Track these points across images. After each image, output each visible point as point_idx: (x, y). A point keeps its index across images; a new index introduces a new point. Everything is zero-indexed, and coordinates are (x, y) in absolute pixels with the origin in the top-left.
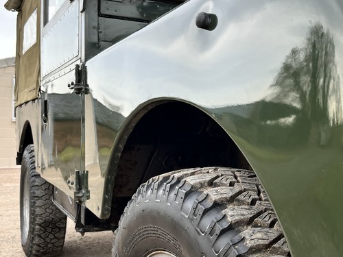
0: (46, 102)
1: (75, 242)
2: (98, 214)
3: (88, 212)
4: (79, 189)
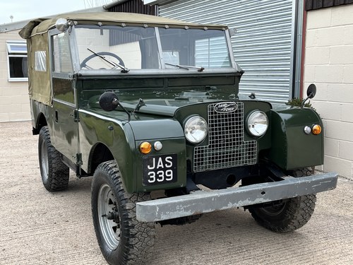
0: (56, 112)
1: (74, 181)
2: (86, 172)
3: (82, 170)
4: (78, 161)
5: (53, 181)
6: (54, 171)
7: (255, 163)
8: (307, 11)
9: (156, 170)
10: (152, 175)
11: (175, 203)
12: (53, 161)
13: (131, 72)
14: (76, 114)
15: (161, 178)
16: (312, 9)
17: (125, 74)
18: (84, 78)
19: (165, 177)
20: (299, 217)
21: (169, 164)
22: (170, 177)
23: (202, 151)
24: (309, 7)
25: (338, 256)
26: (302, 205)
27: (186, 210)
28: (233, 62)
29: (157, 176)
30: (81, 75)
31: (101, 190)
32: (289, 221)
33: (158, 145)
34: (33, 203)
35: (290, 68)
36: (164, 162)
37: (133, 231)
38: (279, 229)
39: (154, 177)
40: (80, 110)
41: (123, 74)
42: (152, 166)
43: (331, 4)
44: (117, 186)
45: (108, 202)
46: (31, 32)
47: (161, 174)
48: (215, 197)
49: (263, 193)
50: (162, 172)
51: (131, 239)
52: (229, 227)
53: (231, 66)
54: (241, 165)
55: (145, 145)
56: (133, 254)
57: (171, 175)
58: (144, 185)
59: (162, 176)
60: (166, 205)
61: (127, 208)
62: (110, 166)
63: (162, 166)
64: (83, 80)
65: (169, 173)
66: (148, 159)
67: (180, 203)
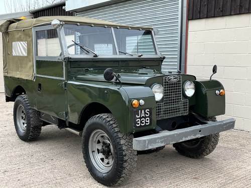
0: (40, 84)
5: (31, 134)
6: (32, 126)
7: (187, 114)
8: (189, 20)
9: (140, 118)
10: (138, 121)
11: (156, 138)
12: (32, 119)
13: (99, 57)
14: (66, 84)
15: (138, 124)
16: (193, 19)
17: (96, 58)
18: (72, 60)
19: (146, 122)
20: (211, 147)
21: (147, 114)
22: (148, 123)
23: (160, 107)
24: (191, 17)
25: (236, 169)
26: (213, 139)
27: (162, 142)
28: (157, 52)
29: (141, 122)
30: (71, 58)
31: (93, 134)
32: (204, 150)
33: (142, 102)
34: (18, 150)
35: (178, 56)
36: (145, 113)
37: (125, 158)
38: (197, 156)
39: (139, 122)
40: (69, 82)
41: (95, 58)
42: (138, 116)
43: (206, 16)
44: (113, 130)
45: (96, 142)
46: (7, 28)
47: (143, 120)
48: (176, 134)
49: (200, 131)
50: (144, 119)
51: (125, 164)
52: (163, 157)
53: (156, 54)
54: (180, 115)
55: (135, 102)
56: (124, 173)
57: (149, 121)
58: (134, 128)
59: (144, 122)
60: (152, 139)
61: (122, 143)
62: (104, 117)
63: (144, 115)
64: (71, 62)
65: (147, 120)
66: (136, 111)
67: (158, 138)
